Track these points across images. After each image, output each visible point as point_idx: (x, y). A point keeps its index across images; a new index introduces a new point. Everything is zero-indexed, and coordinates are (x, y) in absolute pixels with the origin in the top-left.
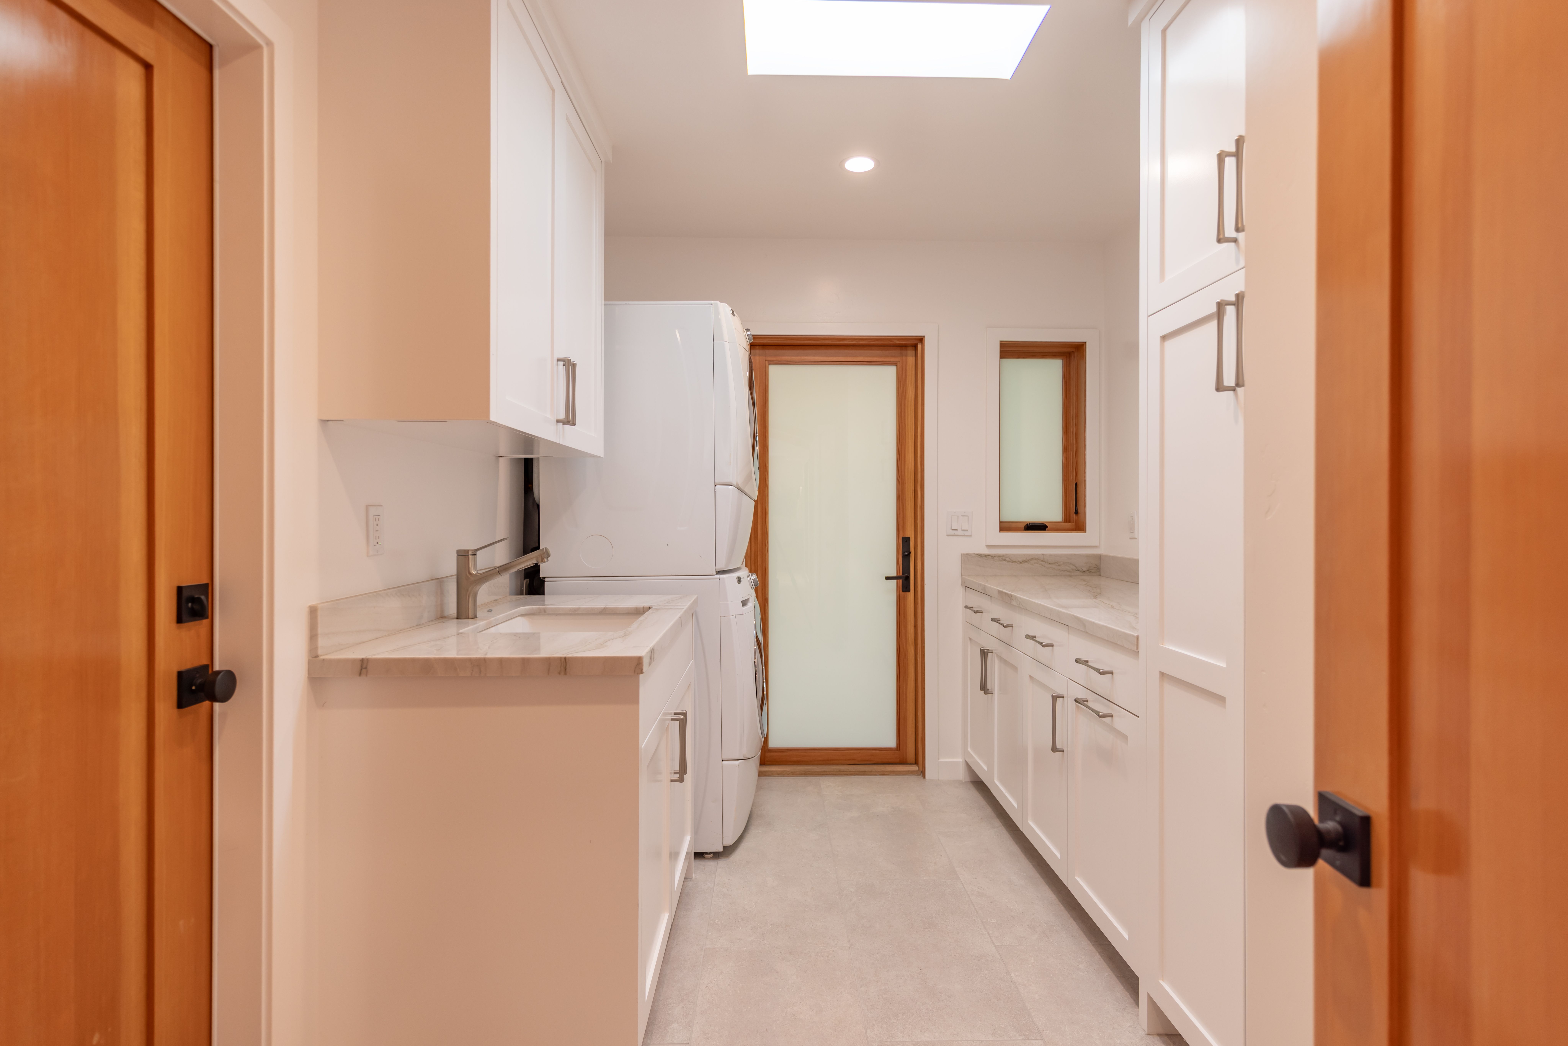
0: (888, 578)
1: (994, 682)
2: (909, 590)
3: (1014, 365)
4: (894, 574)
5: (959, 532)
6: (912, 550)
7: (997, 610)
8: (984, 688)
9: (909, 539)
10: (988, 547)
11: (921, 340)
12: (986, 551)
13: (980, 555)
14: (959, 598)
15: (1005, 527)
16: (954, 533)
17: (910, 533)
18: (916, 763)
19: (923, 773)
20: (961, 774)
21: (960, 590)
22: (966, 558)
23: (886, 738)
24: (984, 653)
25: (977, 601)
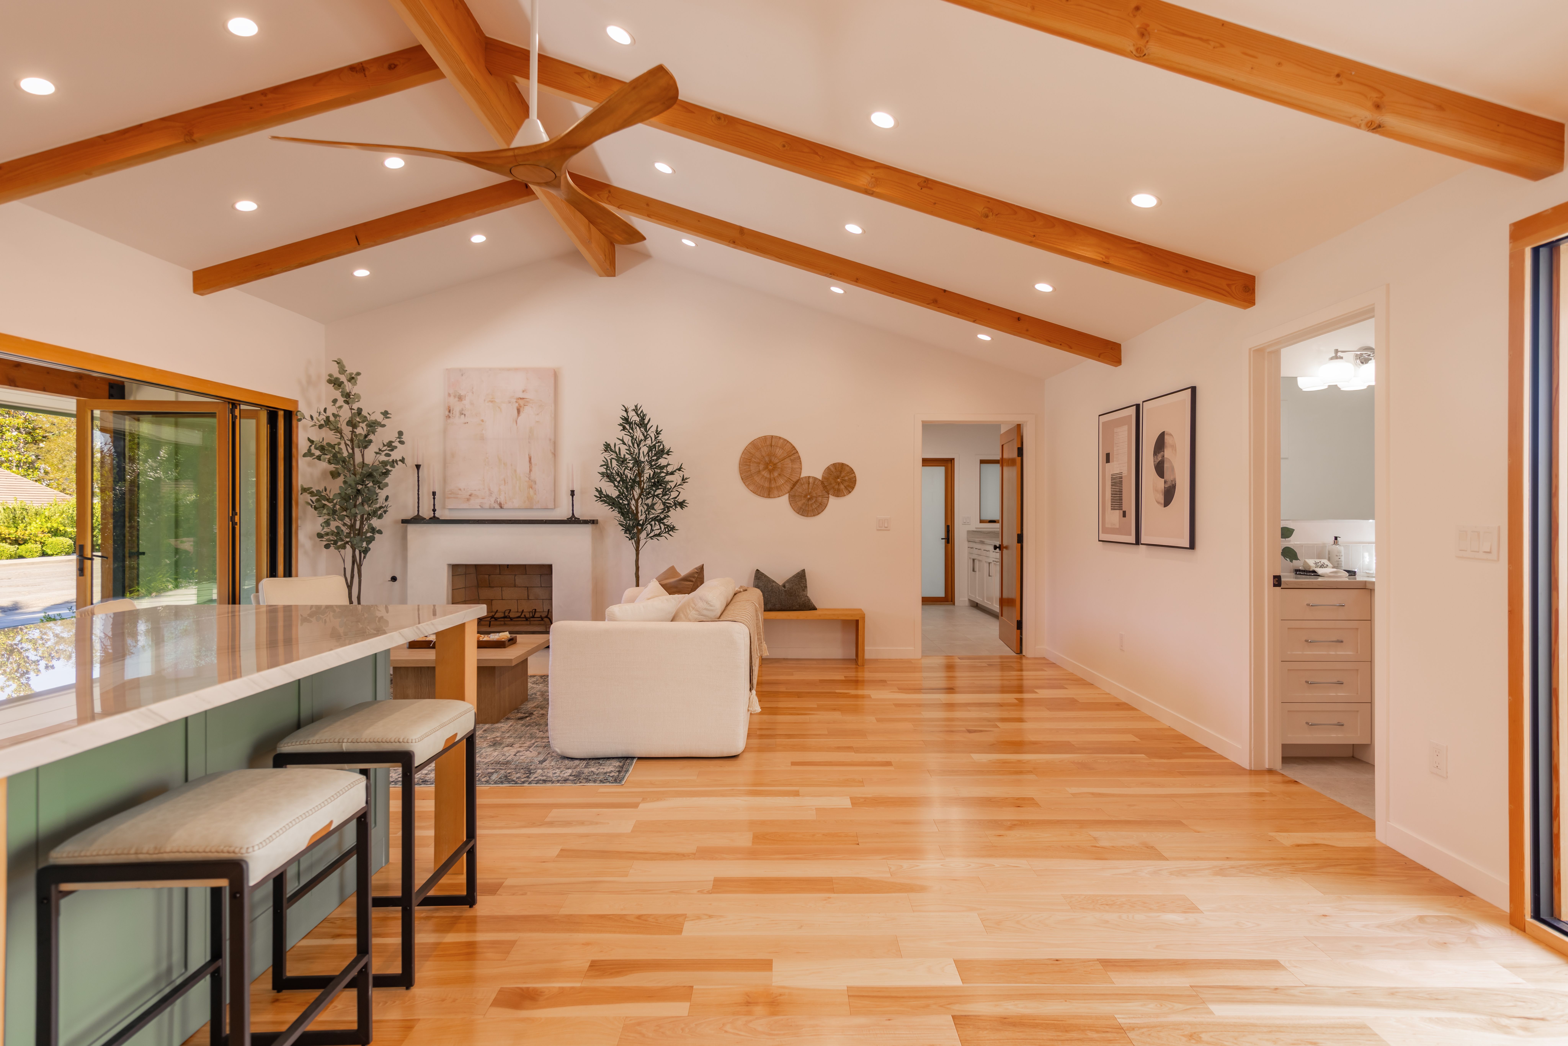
0: (942, 539)
1: (977, 569)
2: (949, 543)
3: (983, 465)
4: (944, 537)
5: (966, 523)
6: (950, 529)
7: (979, 546)
8: (974, 570)
9: (949, 526)
10: (976, 528)
11: (953, 459)
12: (975, 530)
13: (973, 531)
14: (966, 544)
15: (982, 521)
16: (964, 524)
17: (949, 524)
18: (952, 602)
19: (954, 604)
20: (967, 603)
21: (967, 542)
22: (969, 532)
23: (942, 594)
24: (974, 560)
25: (972, 545)
